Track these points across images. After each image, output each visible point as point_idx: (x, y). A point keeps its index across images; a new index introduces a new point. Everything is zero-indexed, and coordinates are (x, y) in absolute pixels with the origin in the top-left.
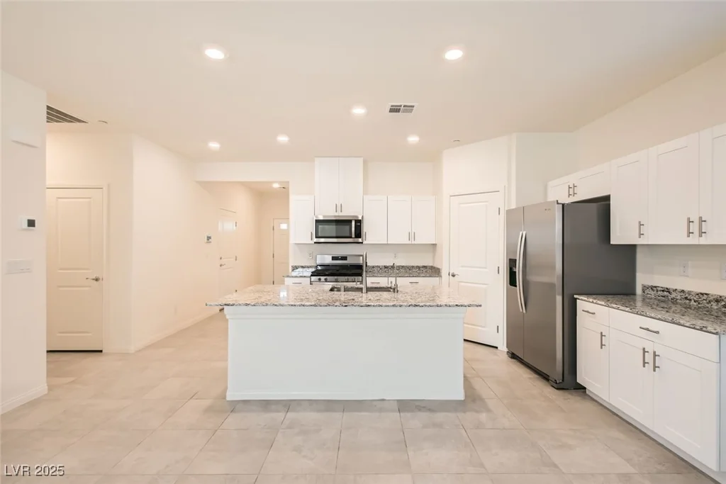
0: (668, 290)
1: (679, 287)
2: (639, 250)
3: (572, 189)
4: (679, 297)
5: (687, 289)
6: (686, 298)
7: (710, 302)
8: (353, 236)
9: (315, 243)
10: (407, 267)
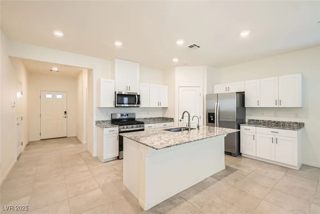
0: (258, 121)
1: (262, 120)
2: (246, 109)
4: (262, 122)
5: (264, 120)
6: (264, 122)
7: (272, 123)
8: (136, 103)
9: (115, 107)
10: (153, 118)
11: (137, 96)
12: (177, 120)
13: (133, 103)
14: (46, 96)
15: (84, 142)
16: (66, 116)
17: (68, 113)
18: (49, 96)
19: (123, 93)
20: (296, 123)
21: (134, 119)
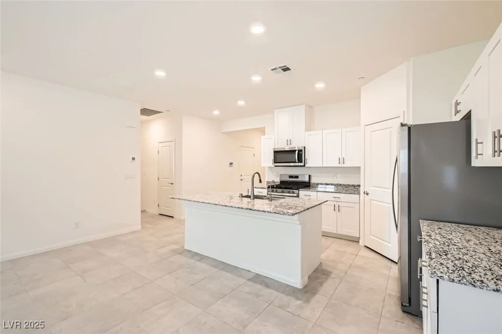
10: (344, 185)
12: (362, 190)
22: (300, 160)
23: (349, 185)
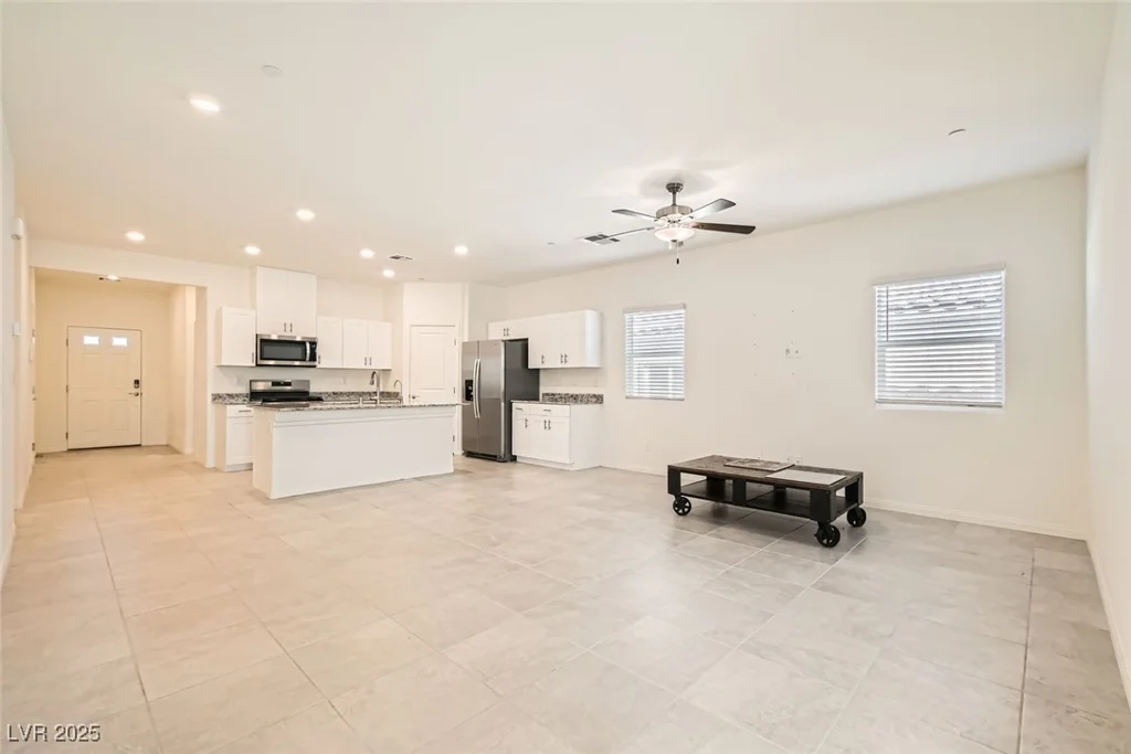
2: (542, 375)
3: (506, 330)
8: (308, 359)
9: (257, 365)
10: (358, 393)
11: (308, 345)
12: (405, 396)
13: (300, 357)
14: (82, 340)
15: (188, 450)
16: (138, 391)
17: (143, 383)
18: (91, 340)
19: (274, 337)
20: (595, 396)
21: (307, 393)
22: (313, 358)
23: (363, 393)
